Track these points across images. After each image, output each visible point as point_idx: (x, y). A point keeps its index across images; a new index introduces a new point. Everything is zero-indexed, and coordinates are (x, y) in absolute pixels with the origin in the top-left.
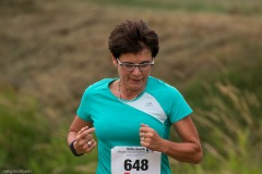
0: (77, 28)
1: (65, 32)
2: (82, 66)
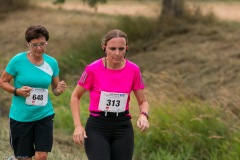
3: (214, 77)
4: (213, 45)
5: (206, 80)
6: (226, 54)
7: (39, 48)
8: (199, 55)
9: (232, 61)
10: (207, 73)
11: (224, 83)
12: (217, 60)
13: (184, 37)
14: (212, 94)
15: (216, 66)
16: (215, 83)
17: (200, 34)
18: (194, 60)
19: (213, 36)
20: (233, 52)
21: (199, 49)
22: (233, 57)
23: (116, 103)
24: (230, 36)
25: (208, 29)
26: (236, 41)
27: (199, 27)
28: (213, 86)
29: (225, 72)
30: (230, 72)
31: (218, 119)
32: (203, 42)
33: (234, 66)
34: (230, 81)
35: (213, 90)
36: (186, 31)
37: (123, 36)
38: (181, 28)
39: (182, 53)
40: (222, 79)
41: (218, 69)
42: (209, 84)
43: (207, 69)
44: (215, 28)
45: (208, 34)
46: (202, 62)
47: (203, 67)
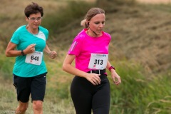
0: (161, 26)
1: (154, 28)
2: (162, 47)
3: (136, 43)
4: (135, 20)
5: (130, 45)
6: (144, 27)
7: (36, 21)
8: (125, 28)
9: (148, 32)
10: (131, 40)
11: (143, 48)
12: (138, 31)
13: (114, 15)
14: (134, 55)
15: (137, 35)
16: (137, 47)
17: (126, 13)
18: (121, 31)
19: (135, 14)
20: (149, 25)
21: (125, 24)
22: (148, 29)
23: (100, 62)
24: (146, 14)
25: (131, 9)
26: (151, 17)
27: (125, 8)
28: (135, 50)
29: (144, 40)
30: (147, 39)
31: (139, 72)
32: (128, 18)
33: (149, 35)
34: (147, 46)
35: (135, 52)
36: (115, 11)
37: (102, 13)
38: (112, 8)
39: (113, 27)
40: (141, 45)
41: (139, 38)
42: (132, 48)
43: (131, 37)
44: (136, 9)
45: (131, 13)
46: (127, 33)
47: (128, 37)
